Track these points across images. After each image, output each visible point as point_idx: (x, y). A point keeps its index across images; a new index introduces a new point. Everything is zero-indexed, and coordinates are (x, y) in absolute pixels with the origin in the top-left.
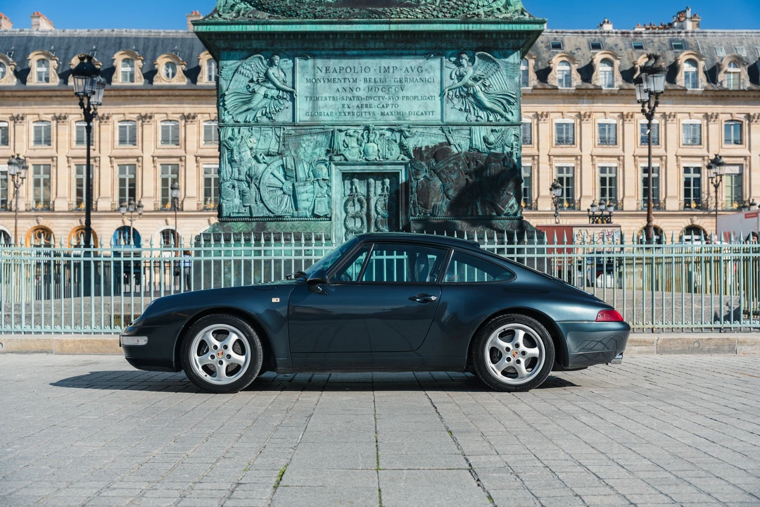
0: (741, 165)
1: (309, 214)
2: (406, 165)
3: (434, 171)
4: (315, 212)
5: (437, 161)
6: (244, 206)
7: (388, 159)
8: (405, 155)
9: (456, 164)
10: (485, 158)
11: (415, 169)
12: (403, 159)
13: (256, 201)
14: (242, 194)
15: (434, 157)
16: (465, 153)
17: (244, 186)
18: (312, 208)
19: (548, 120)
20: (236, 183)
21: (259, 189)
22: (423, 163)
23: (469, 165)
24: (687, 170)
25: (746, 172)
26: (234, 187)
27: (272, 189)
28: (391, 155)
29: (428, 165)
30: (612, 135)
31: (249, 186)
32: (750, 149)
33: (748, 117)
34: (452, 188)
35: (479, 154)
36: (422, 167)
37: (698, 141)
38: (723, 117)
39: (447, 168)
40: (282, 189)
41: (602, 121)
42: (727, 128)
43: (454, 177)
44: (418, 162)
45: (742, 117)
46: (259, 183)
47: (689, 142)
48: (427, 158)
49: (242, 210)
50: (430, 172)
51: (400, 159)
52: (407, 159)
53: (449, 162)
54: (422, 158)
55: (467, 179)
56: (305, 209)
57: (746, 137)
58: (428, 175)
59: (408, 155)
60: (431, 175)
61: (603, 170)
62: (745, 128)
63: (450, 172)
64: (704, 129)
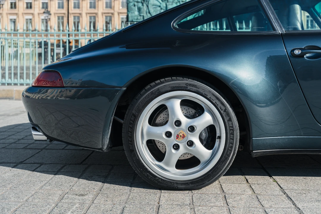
6: (140, 16)
13: (146, 13)
14: (139, 9)
17: (140, 5)
20: (136, 4)
21: (148, 6)
26: (135, 6)
27: (154, 6)
31: (143, 5)
40: (160, 6)
46: (148, 3)
49: (139, 18)
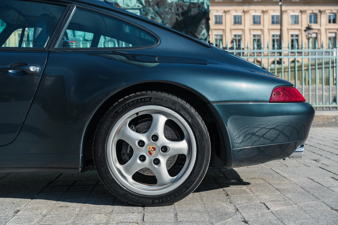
0: (317, 33)
1: (81, 39)
2: (140, 9)
3: (157, 13)
4: (86, 38)
5: (159, 7)
7: (129, 6)
8: (139, 3)
9: (170, 9)
10: (187, 6)
11: (145, 12)
12: (138, 6)
15: (157, 5)
16: (176, 3)
18: (83, 36)
19: (230, 13)
22: (151, 9)
23: (178, 10)
24: (292, 36)
25: (319, 36)
28: (131, 3)
29: (154, 9)
30: (259, 20)
32: (321, 26)
33: (320, 11)
34: (168, 23)
35: (184, 3)
36: (150, 11)
37: (297, 23)
38: (309, 12)
39: (165, 11)
41: (254, 14)
42: (310, 17)
43: (169, 17)
44: (147, 8)
45: (317, 12)
47: (293, 23)
48: (153, 5)
50: (154, 14)
51: (137, 6)
52: (141, 6)
53: (166, 8)
54: (149, 5)
55: (177, 19)
56: (79, 36)
57: (319, 21)
58: (153, 16)
59: (141, 3)
60: (155, 16)
61: (254, 36)
62: (319, 17)
63: (167, 14)
64: (300, 17)
